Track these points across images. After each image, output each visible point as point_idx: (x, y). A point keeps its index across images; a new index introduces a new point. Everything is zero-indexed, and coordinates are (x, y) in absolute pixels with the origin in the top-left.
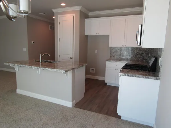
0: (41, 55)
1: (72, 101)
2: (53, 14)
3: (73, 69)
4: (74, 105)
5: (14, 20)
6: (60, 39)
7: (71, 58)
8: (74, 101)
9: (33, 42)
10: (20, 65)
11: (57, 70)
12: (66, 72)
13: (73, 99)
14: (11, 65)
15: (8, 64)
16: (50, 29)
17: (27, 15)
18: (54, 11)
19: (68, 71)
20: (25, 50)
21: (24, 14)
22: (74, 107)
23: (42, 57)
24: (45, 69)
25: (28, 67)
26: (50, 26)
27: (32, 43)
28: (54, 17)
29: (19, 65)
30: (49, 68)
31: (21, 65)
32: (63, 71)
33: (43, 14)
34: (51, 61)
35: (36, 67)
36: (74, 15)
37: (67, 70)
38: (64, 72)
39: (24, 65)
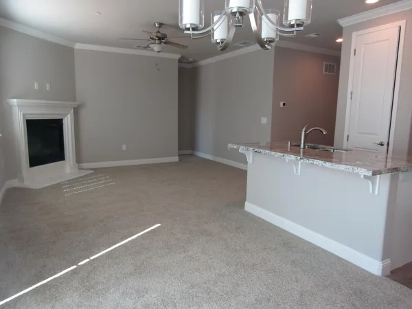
0: (305, 131)
1: (383, 258)
2: (339, 32)
3: (395, 170)
4: (388, 273)
5: (269, 47)
6: (352, 93)
7: (382, 145)
8: (388, 261)
9: (284, 104)
10: (259, 150)
11: (348, 167)
12: (373, 175)
13: (386, 253)
14: (242, 149)
15: (235, 147)
16: (326, 71)
17: (302, 28)
18: (344, 22)
19: (380, 173)
20: (264, 120)
21: (296, 28)
22: (387, 277)
23: (306, 136)
24: (315, 163)
25: (276, 156)
26: (324, 63)
27: (282, 105)
28: (339, 40)
29: (256, 150)
30: (326, 161)
31: (262, 151)
32: (363, 172)
33: (312, 35)
34: (327, 148)
35: (293, 157)
36: (402, 23)
37: (376, 169)
38: (366, 174)
39: (267, 151)
